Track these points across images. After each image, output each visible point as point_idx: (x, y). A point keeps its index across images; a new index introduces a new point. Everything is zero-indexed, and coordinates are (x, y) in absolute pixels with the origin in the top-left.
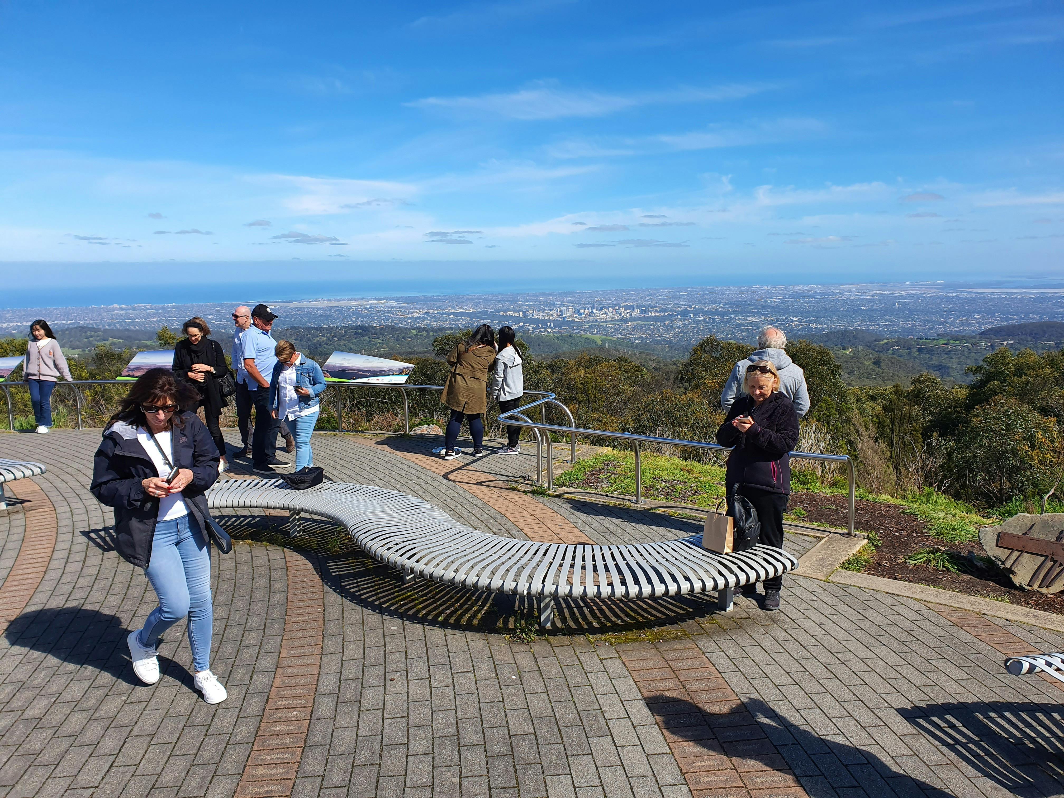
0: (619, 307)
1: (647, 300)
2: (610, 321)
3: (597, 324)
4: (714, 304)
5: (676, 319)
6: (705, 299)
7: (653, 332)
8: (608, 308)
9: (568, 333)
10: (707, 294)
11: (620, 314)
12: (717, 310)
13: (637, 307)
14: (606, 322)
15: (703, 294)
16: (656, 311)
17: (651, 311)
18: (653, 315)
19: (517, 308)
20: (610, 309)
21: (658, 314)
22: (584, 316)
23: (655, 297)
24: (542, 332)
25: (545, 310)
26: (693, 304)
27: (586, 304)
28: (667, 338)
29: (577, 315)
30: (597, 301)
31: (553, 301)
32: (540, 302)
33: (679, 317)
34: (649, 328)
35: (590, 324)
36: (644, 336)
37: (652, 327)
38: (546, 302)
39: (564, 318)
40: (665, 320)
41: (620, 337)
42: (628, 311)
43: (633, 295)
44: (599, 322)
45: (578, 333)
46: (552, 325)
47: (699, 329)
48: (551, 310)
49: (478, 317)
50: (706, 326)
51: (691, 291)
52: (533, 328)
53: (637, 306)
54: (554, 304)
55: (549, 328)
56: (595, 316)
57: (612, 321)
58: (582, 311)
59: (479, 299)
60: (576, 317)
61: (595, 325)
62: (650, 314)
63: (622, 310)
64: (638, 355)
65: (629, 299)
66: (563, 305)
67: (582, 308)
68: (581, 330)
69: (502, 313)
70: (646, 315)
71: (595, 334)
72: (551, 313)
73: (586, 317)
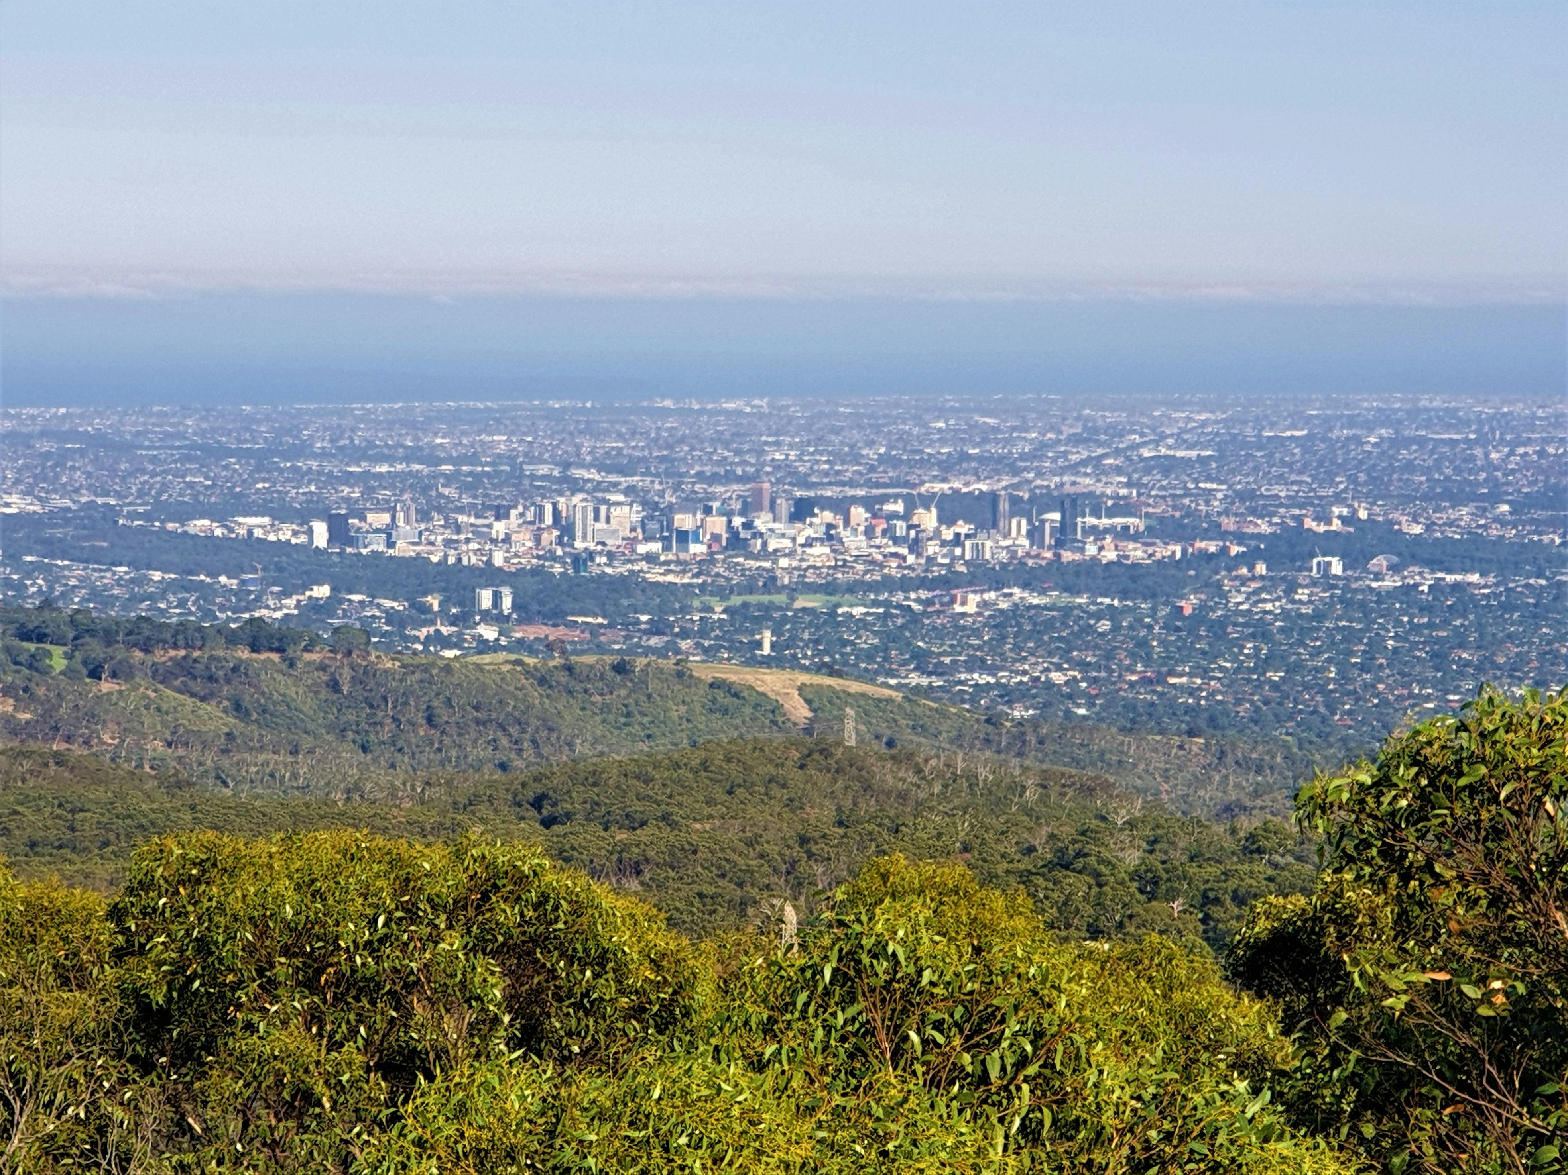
0: (911, 504)
1: (1074, 468)
2: (851, 588)
3: (780, 599)
4: (1457, 501)
5: (1244, 581)
6: (1409, 467)
7: (1109, 656)
8: (841, 507)
9: (601, 649)
10: (1422, 442)
11: (916, 546)
12: (1475, 539)
13: (1018, 507)
14: (829, 588)
15: (1398, 442)
16: (1124, 534)
17: (1098, 533)
18: (1110, 555)
19: (297, 494)
20: (859, 514)
21: (1136, 552)
22: (697, 549)
23: (1117, 452)
24: (446, 642)
25: (461, 510)
26: (1338, 499)
27: (714, 479)
28: (1192, 692)
29: (655, 547)
30: (777, 466)
31: (511, 459)
32: (434, 461)
33: (1261, 568)
34: (1090, 629)
35: (736, 601)
36: (1057, 677)
37: (1104, 626)
38: (473, 459)
39: (580, 561)
40: (1178, 589)
41: (915, 679)
42: (963, 528)
43: (986, 435)
44: (793, 591)
45: (661, 653)
46: (507, 603)
47: (1376, 645)
48: (501, 514)
49: (52, 548)
50: (1415, 628)
51: (1328, 422)
52: (391, 616)
53: (1015, 501)
54: (516, 477)
55: (487, 617)
56: (764, 554)
57: (873, 587)
58: (684, 521)
59: (61, 437)
60: (650, 558)
61: (768, 608)
62: (1091, 550)
63: (928, 519)
64: (1031, 795)
65: (965, 457)
66: (576, 486)
67: (690, 503)
68: (685, 634)
69: (199, 525)
70: (1067, 556)
71: (766, 662)
72: (499, 528)
73: (710, 560)
